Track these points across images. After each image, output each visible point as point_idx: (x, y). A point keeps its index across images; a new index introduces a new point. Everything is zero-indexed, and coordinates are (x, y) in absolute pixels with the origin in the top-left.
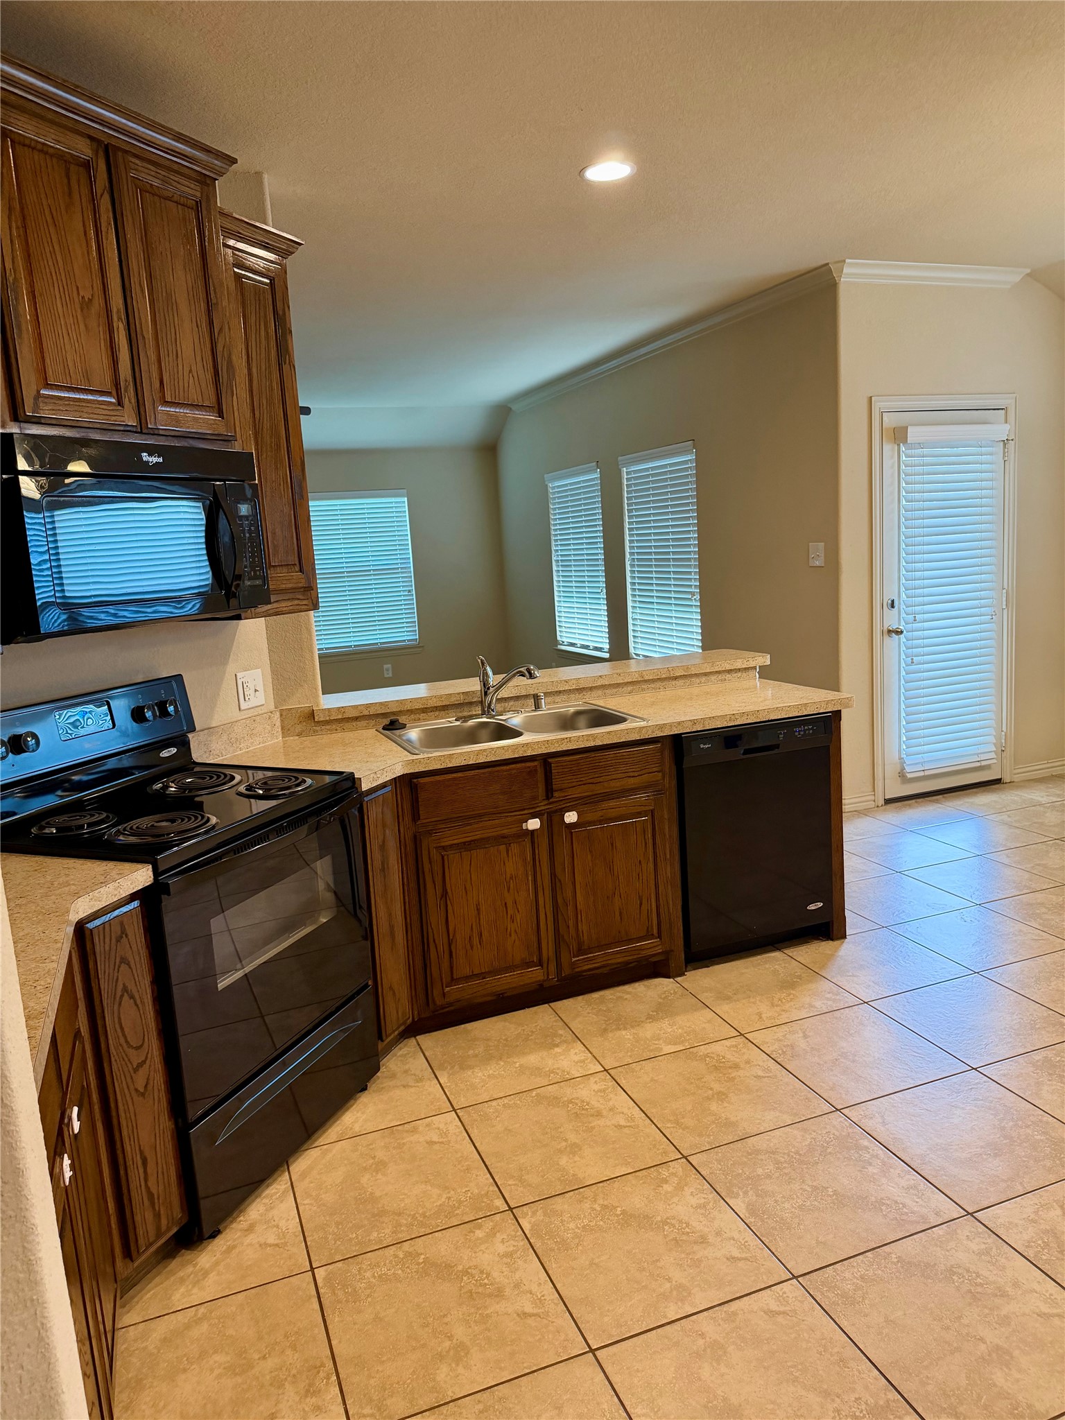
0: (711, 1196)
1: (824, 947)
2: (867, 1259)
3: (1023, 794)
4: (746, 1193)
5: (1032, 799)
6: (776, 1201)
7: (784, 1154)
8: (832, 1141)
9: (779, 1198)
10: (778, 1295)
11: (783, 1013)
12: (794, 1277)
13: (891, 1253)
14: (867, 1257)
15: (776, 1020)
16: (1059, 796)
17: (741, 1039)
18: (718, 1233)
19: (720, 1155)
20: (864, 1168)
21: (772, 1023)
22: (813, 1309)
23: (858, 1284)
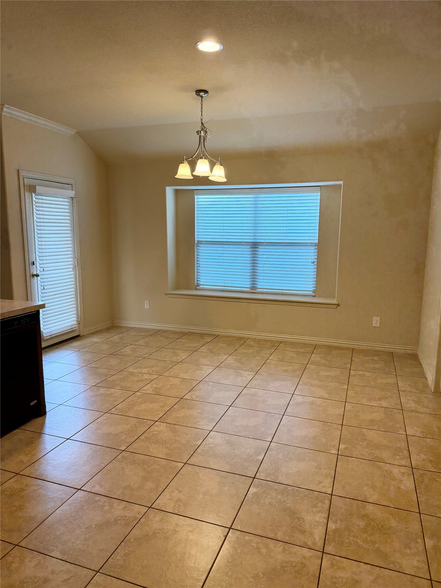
0: (40, 557)
1: (39, 420)
2: (122, 546)
3: (91, 340)
4: (57, 546)
5: (94, 341)
6: (72, 543)
7: (65, 519)
8: (84, 504)
9: (73, 540)
10: (95, 584)
11: (33, 456)
12: (98, 572)
13: (130, 539)
14: (122, 545)
15: (32, 461)
16: (103, 338)
17: (18, 476)
18: (53, 572)
19: (35, 535)
20: (102, 509)
21: (30, 463)
22: (112, 581)
23: (124, 558)
